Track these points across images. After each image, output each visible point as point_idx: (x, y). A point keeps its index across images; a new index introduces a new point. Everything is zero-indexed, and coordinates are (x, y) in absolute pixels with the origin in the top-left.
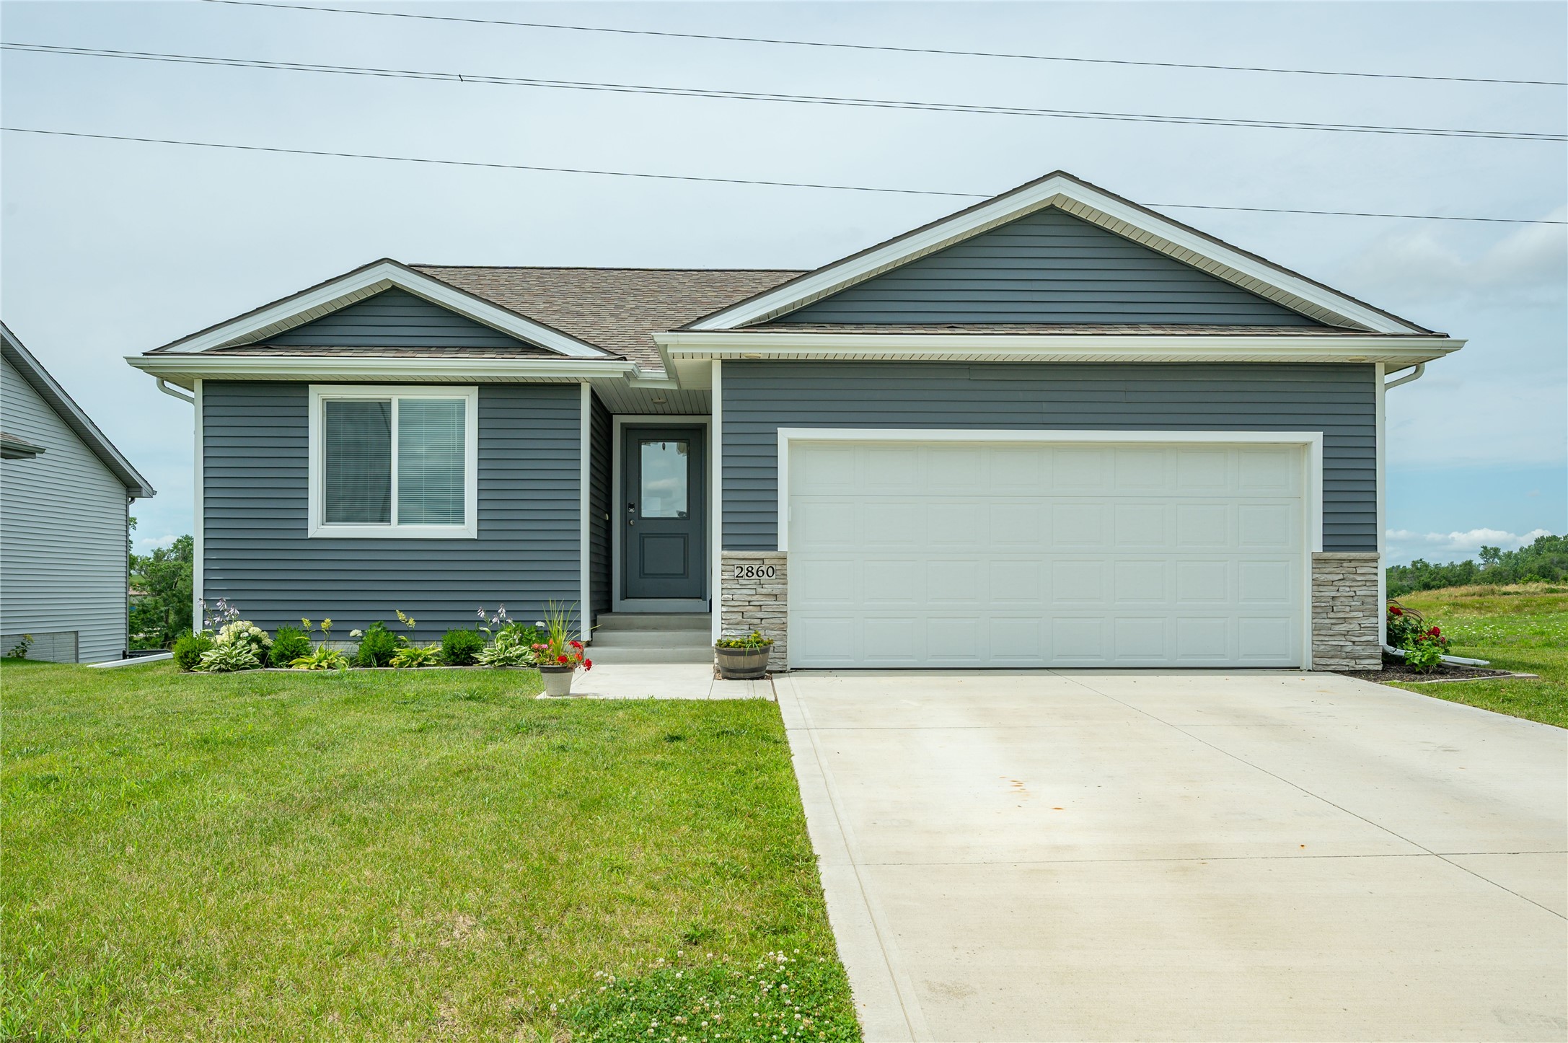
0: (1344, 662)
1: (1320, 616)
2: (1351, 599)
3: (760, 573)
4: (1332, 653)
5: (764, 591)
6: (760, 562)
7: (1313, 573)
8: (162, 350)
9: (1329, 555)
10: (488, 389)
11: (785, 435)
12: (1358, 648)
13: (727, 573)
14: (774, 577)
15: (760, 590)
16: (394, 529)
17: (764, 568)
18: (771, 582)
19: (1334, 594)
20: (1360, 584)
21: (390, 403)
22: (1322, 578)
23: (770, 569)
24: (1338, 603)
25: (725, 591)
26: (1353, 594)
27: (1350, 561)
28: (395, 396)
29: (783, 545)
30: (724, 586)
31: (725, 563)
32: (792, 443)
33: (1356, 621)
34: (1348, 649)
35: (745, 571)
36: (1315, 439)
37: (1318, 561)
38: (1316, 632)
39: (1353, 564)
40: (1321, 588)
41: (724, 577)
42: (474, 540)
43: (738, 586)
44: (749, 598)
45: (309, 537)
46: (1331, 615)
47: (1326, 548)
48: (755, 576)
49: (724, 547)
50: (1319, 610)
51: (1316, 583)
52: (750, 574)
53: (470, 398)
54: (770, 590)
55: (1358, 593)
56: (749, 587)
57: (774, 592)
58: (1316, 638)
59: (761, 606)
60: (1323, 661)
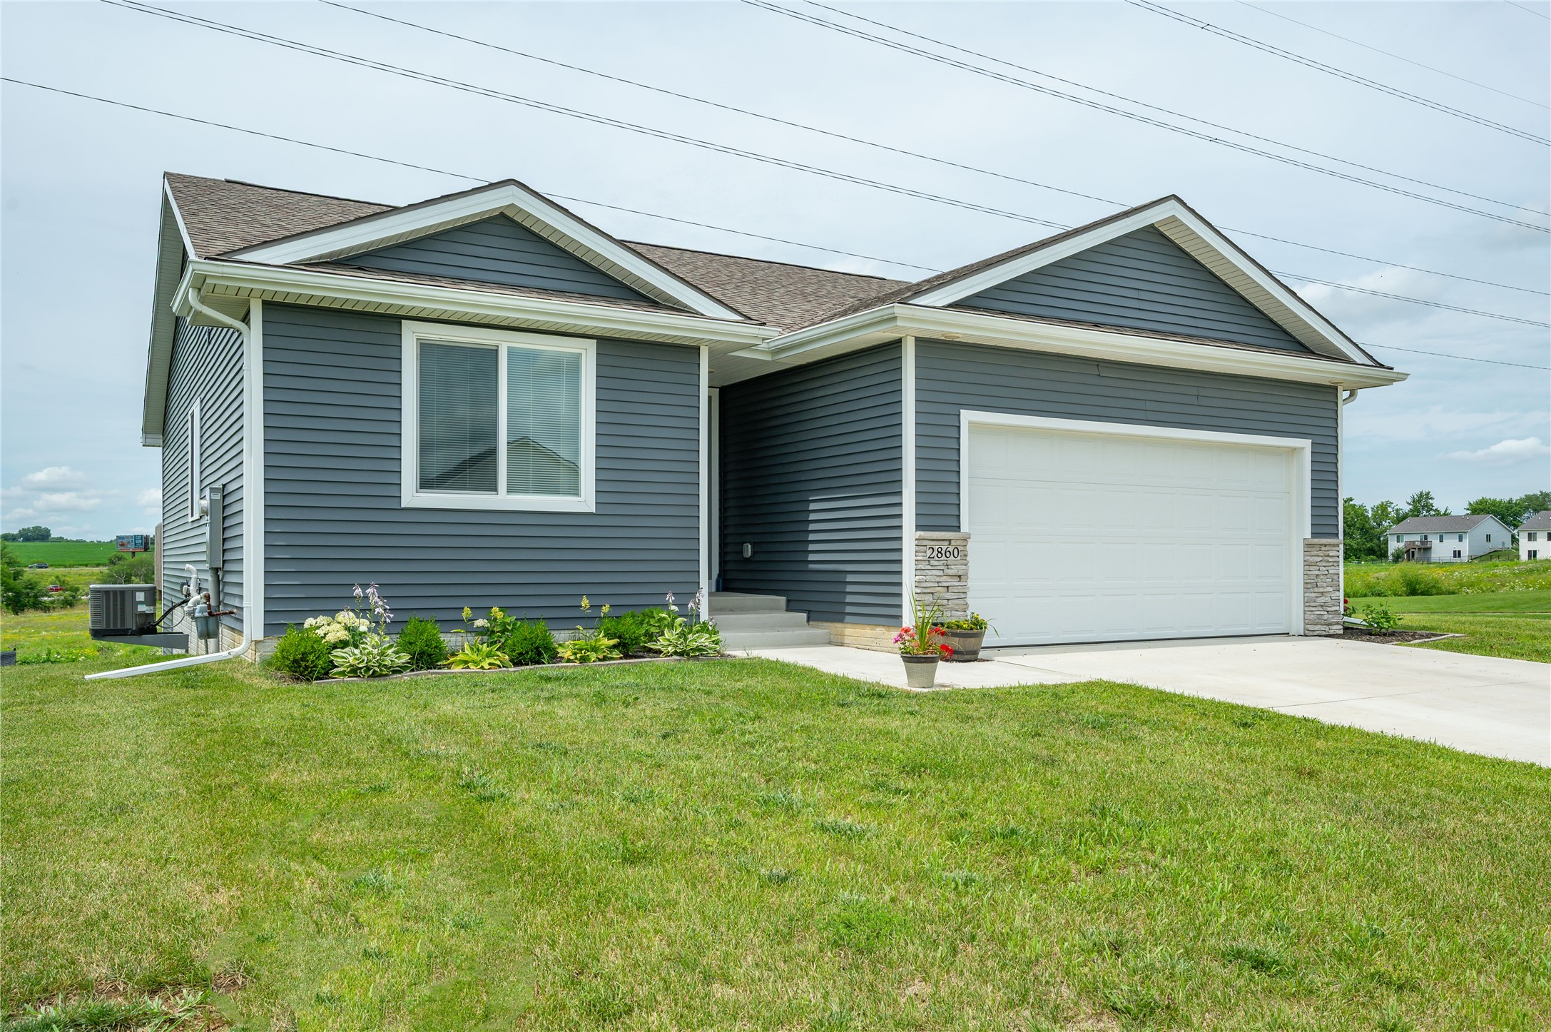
0: (1323, 628)
1: (1309, 591)
2: (1325, 577)
3: (948, 554)
4: (1317, 621)
5: (950, 572)
6: (947, 543)
7: (1304, 556)
8: (229, 255)
9: (1316, 541)
10: (609, 344)
11: (968, 417)
12: (1330, 616)
13: (920, 554)
14: (959, 558)
15: (946, 571)
16: (502, 499)
17: (951, 549)
18: (956, 563)
19: (1317, 573)
20: (1331, 564)
21: (497, 350)
22: (1311, 559)
23: (956, 550)
24: (1320, 580)
25: (918, 572)
26: (1326, 572)
27: (1325, 546)
28: (505, 343)
29: (965, 528)
30: (919, 567)
31: (920, 543)
32: (972, 424)
33: (1328, 595)
34: (1325, 617)
35: (936, 552)
36: (1306, 444)
37: (1308, 546)
38: (1307, 604)
39: (1326, 548)
40: (1311, 568)
41: (919, 558)
42: (592, 514)
43: (929, 567)
44: (938, 579)
45: (402, 506)
46: (1316, 590)
47: (1314, 535)
48: (944, 558)
49: (919, 527)
50: (1309, 586)
51: (1307, 564)
52: (940, 555)
53: (588, 353)
54: (956, 571)
55: (1330, 572)
56: (938, 568)
57: (960, 573)
58: (1307, 609)
59: (948, 587)
60: (1311, 628)
